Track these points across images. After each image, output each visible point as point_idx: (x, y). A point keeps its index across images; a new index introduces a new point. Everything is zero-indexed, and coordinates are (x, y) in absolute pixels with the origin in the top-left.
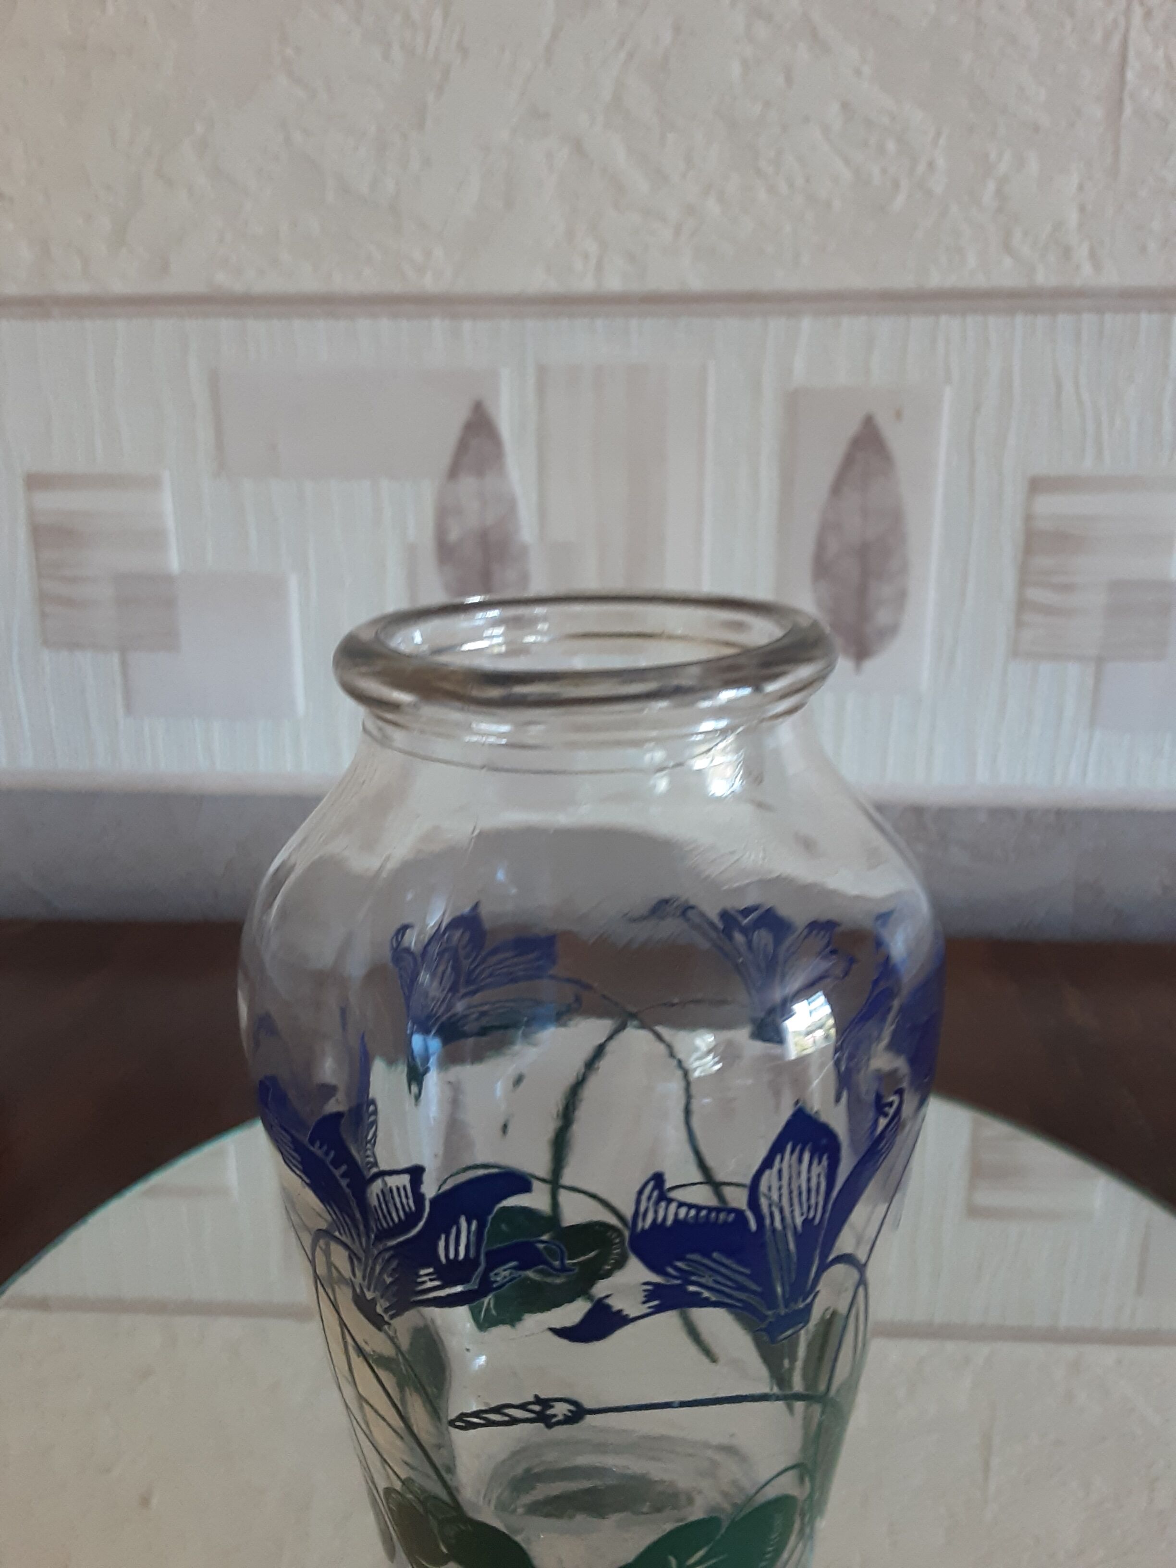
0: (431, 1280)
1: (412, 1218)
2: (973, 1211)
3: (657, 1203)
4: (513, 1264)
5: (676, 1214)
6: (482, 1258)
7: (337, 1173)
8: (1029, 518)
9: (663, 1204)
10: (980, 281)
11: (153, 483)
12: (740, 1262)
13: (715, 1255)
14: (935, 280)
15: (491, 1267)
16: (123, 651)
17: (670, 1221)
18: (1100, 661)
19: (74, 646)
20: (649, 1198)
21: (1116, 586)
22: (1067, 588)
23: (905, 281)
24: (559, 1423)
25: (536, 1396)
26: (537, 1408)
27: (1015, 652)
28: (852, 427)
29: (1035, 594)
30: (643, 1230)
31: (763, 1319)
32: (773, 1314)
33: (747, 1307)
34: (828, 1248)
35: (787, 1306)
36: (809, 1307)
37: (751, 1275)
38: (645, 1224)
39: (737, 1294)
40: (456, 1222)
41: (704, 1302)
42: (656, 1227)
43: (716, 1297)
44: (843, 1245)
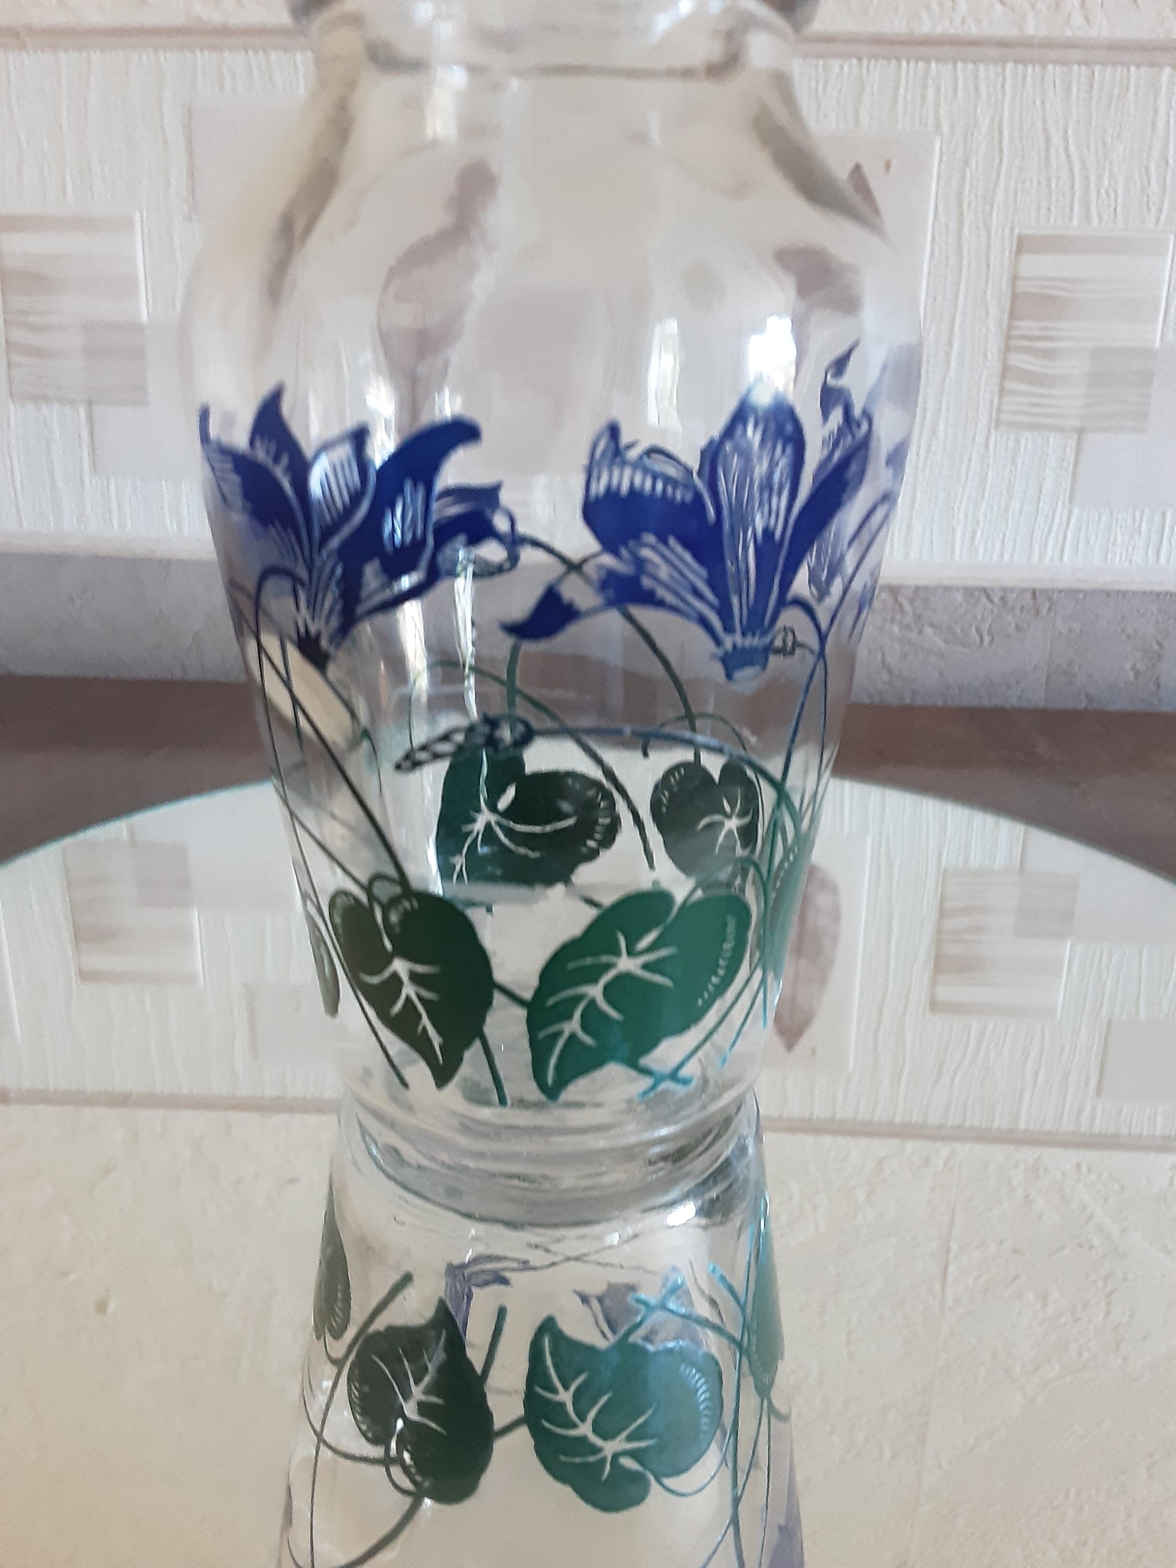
1: (356, 498)
2: (935, 1006)
3: (613, 461)
4: (464, 537)
5: (631, 481)
6: (430, 536)
7: (278, 472)
8: (1015, 279)
9: (618, 465)
10: (972, 30)
11: (125, 225)
12: (697, 559)
13: (672, 541)
14: (925, 27)
15: (438, 546)
16: (90, 404)
17: (625, 488)
18: (1081, 432)
19: (40, 399)
20: (603, 456)
21: (1099, 353)
22: (1049, 354)
23: (897, 26)
27: (997, 422)
29: (1017, 360)
30: (596, 497)
31: (718, 642)
32: (728, 642)
33: (704, 622)
34: (786, 583)
35: (744, 634)
36: (768, 650)
37: (710, 583)
38: (599, 488)
39: (691, 599)
40: (401, 490)
41: (660, 604)
42: (611, 494)
43: (670, 598)
44: (801, 584)
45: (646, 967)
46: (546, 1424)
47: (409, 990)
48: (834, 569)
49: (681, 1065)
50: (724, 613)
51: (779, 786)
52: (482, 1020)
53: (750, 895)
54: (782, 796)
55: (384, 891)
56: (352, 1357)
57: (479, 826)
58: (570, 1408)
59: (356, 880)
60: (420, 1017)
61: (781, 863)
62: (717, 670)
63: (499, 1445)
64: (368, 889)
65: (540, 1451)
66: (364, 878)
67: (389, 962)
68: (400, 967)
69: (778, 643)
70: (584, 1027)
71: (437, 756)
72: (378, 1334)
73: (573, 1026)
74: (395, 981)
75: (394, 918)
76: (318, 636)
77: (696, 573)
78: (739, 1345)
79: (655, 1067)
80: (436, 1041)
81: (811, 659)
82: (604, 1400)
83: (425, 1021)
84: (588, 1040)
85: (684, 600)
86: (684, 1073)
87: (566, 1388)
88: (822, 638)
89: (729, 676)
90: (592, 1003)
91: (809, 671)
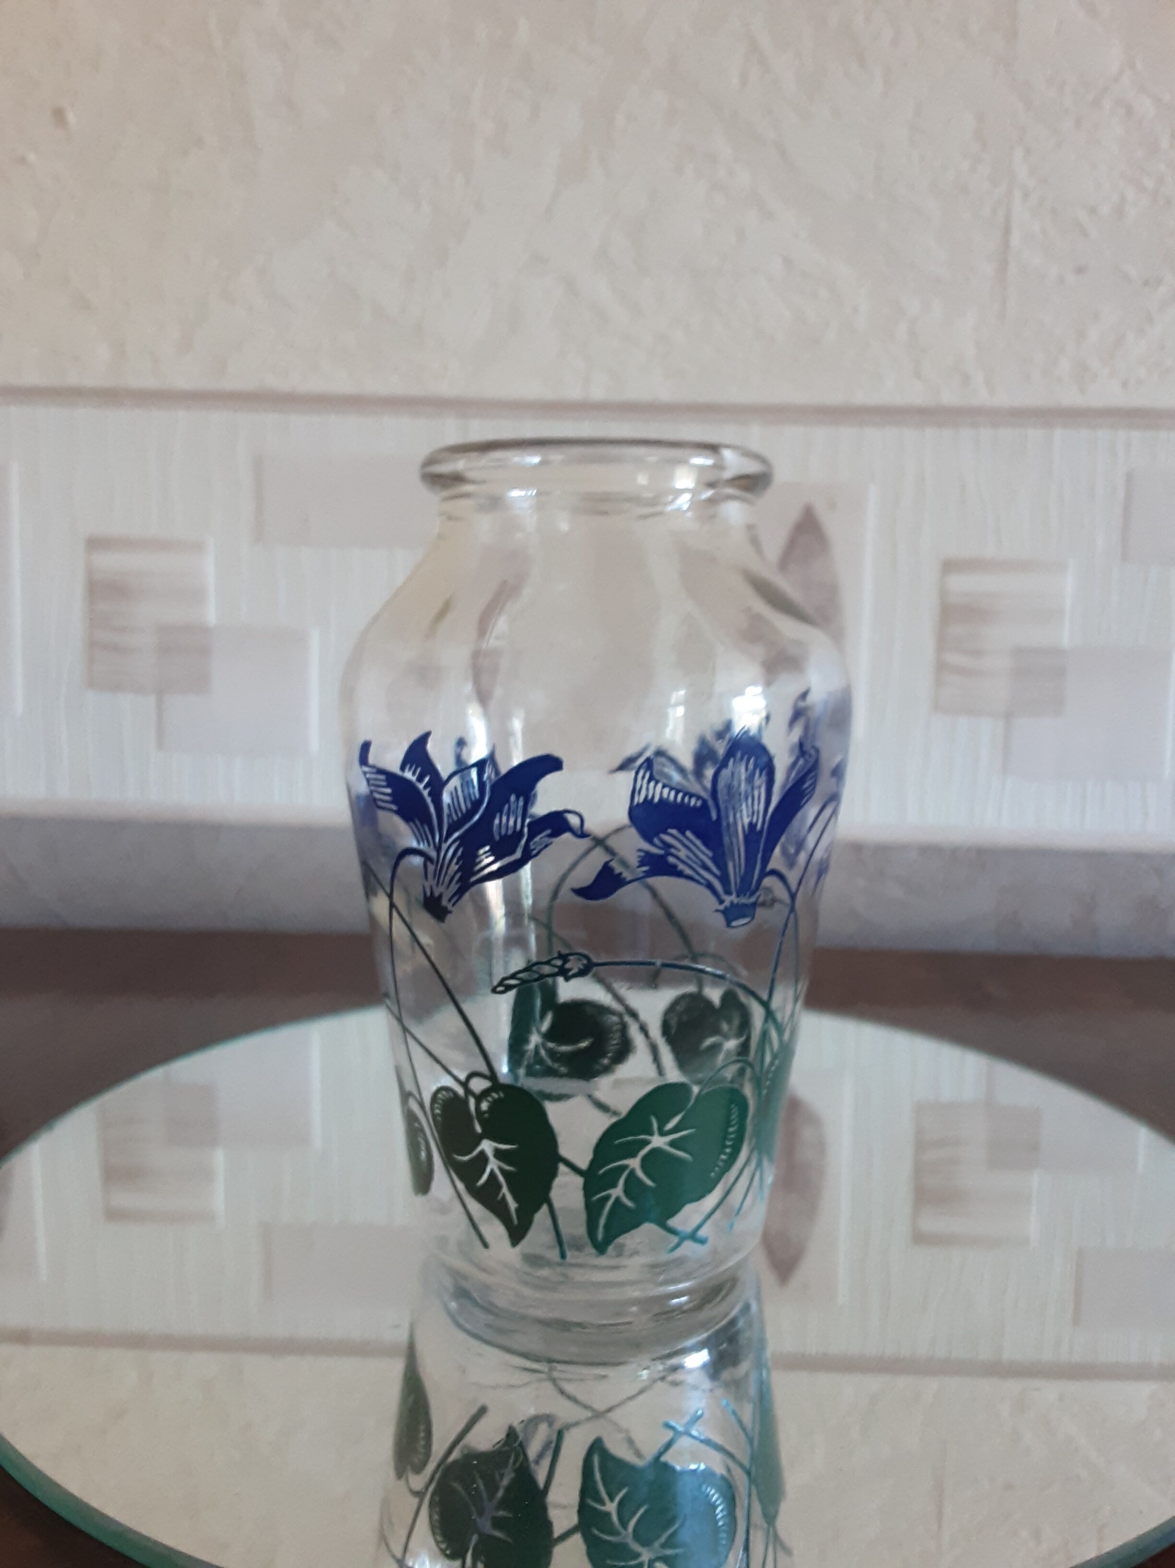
0: (487, 857)
1: (476, 804)
2: (919, 1238)
3: (649, 781)
4: (548, 832)
5: (661, 793)
6: (526, 830)
7: (421, 786)
8: (943, 593)
9: (652, 784)
10: (898, 400)
11: (198, 547)
12: (706, 844)
13: (688, 833)
14: (860, 398)
15: (531, 837)
16: (160, 693)
17: (656, 799)
18: (1008, 717)
19: (116, 688)
20: (643, 777)
21: (1018, 652)
24: (575, 976)
25: (559, 952)
26: (559, 963)
27: (937, 706)
28: (793, 515)
29: (954, 658)
30: (638, 804)
31: (721, 902)
32: (728, 900)
33: (710, 886)
34: (766, 860)
35: (738, 896)
36: (754, 905)
37: (714, 859)
38: (640, 799)
39: (703, 872)
40: (508, 801)
41: (680, 874)
42: (648, 802)
43: (688, 871)
44: (776, 861)
45: (672, 1144)
46: (596, 1532)
47: (493, 1165)
48: (800, 845)
49: (699, 1227)
50: (724, 879)
51: (766, 1005)
52: (548, 1188)
53: (748, 1090)
54: (769, 1015)
55: (478, 1085)
56: (431, 1488)
57: (531, 1046)
58: (615, 1518)
59: (456, 1079)
60: (500, 1187)
61: (772, 1063)
62: (720, 920)
63: (558, 1551)
64: (465, 1084)
65: (591, 1556)
66: (462, 1077)
67: (478, 1143)
68: (487, 1146)
69: (761, 899)
70: (626, 1191)
71: (509, 988)
72: (455, 1462)
73: (617, 1192)
74: (482, 1158)
75: (484, 1106)
76: (440, 896)
77: (705, 854)
78: (748, 1473)
79: (680, 1228)
80: (512, 1205)
81: (786, 911)
82: (641, 1511)
83: (505, 1190)
84: (629, 1204)
85: (699, 874)
86: (702, 1233)
87: (612, 1499)
88: (793, 896)
89: (728, 925)
90: (632, 1173)
91: (784, 921)
